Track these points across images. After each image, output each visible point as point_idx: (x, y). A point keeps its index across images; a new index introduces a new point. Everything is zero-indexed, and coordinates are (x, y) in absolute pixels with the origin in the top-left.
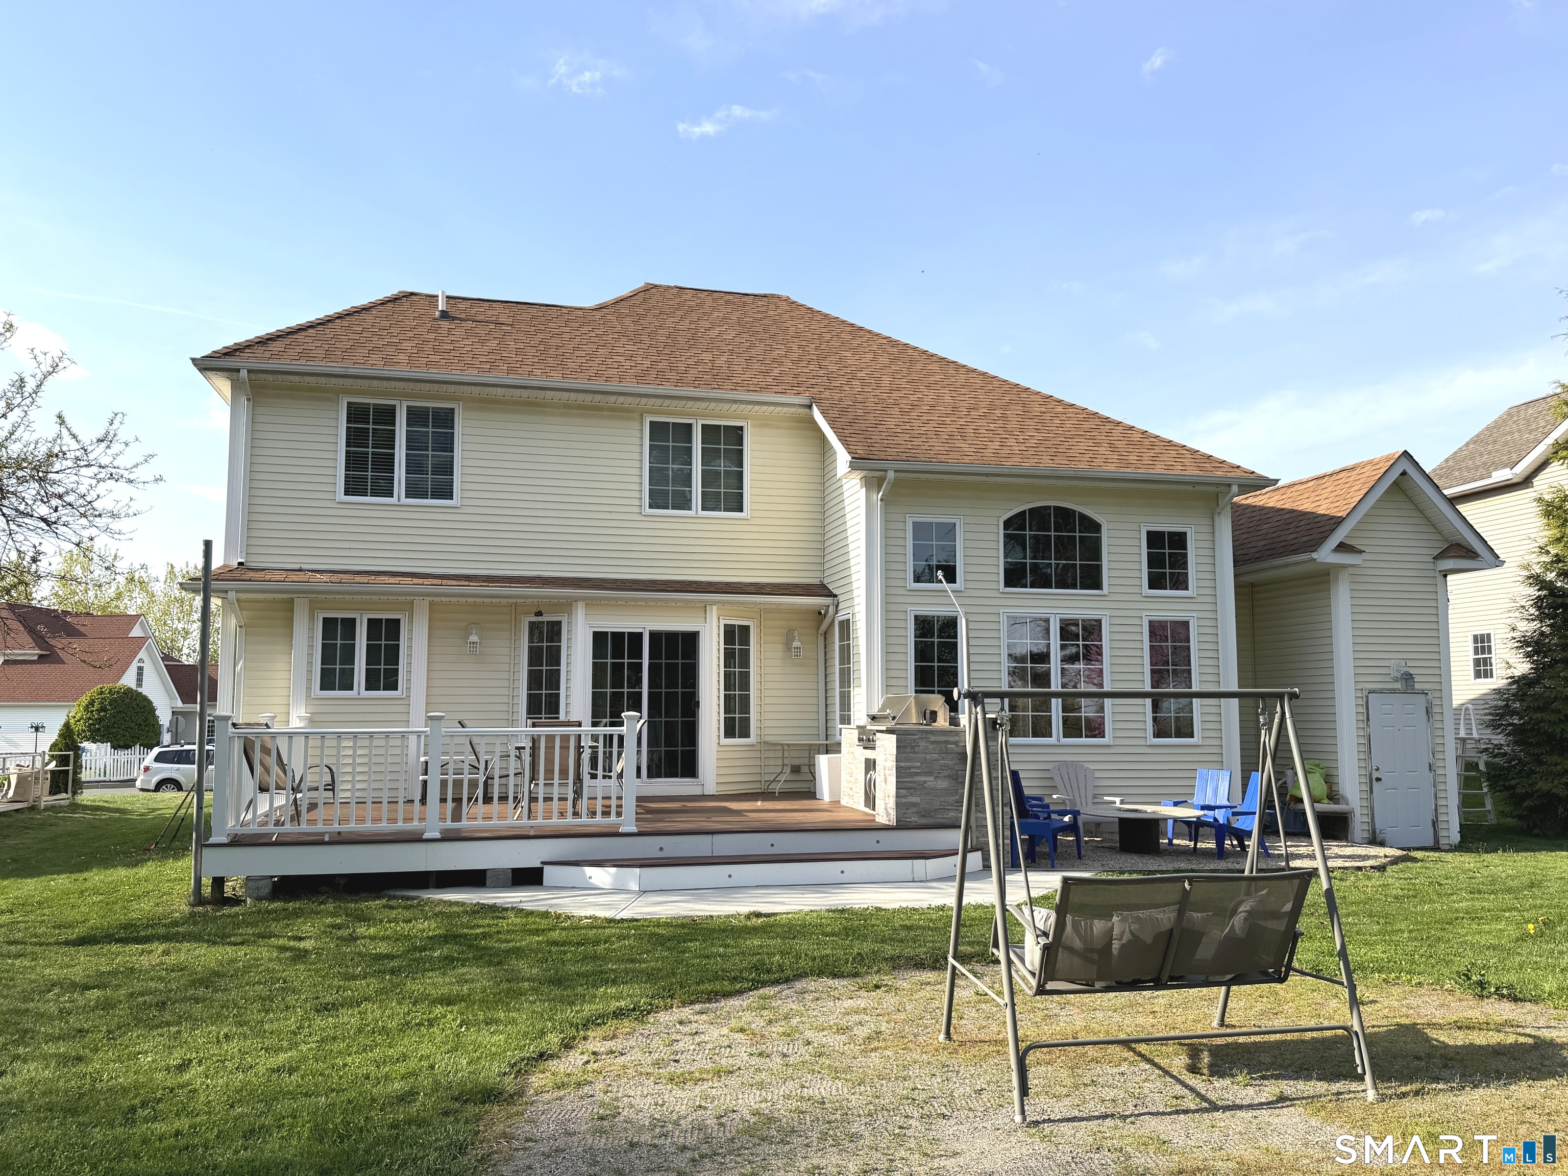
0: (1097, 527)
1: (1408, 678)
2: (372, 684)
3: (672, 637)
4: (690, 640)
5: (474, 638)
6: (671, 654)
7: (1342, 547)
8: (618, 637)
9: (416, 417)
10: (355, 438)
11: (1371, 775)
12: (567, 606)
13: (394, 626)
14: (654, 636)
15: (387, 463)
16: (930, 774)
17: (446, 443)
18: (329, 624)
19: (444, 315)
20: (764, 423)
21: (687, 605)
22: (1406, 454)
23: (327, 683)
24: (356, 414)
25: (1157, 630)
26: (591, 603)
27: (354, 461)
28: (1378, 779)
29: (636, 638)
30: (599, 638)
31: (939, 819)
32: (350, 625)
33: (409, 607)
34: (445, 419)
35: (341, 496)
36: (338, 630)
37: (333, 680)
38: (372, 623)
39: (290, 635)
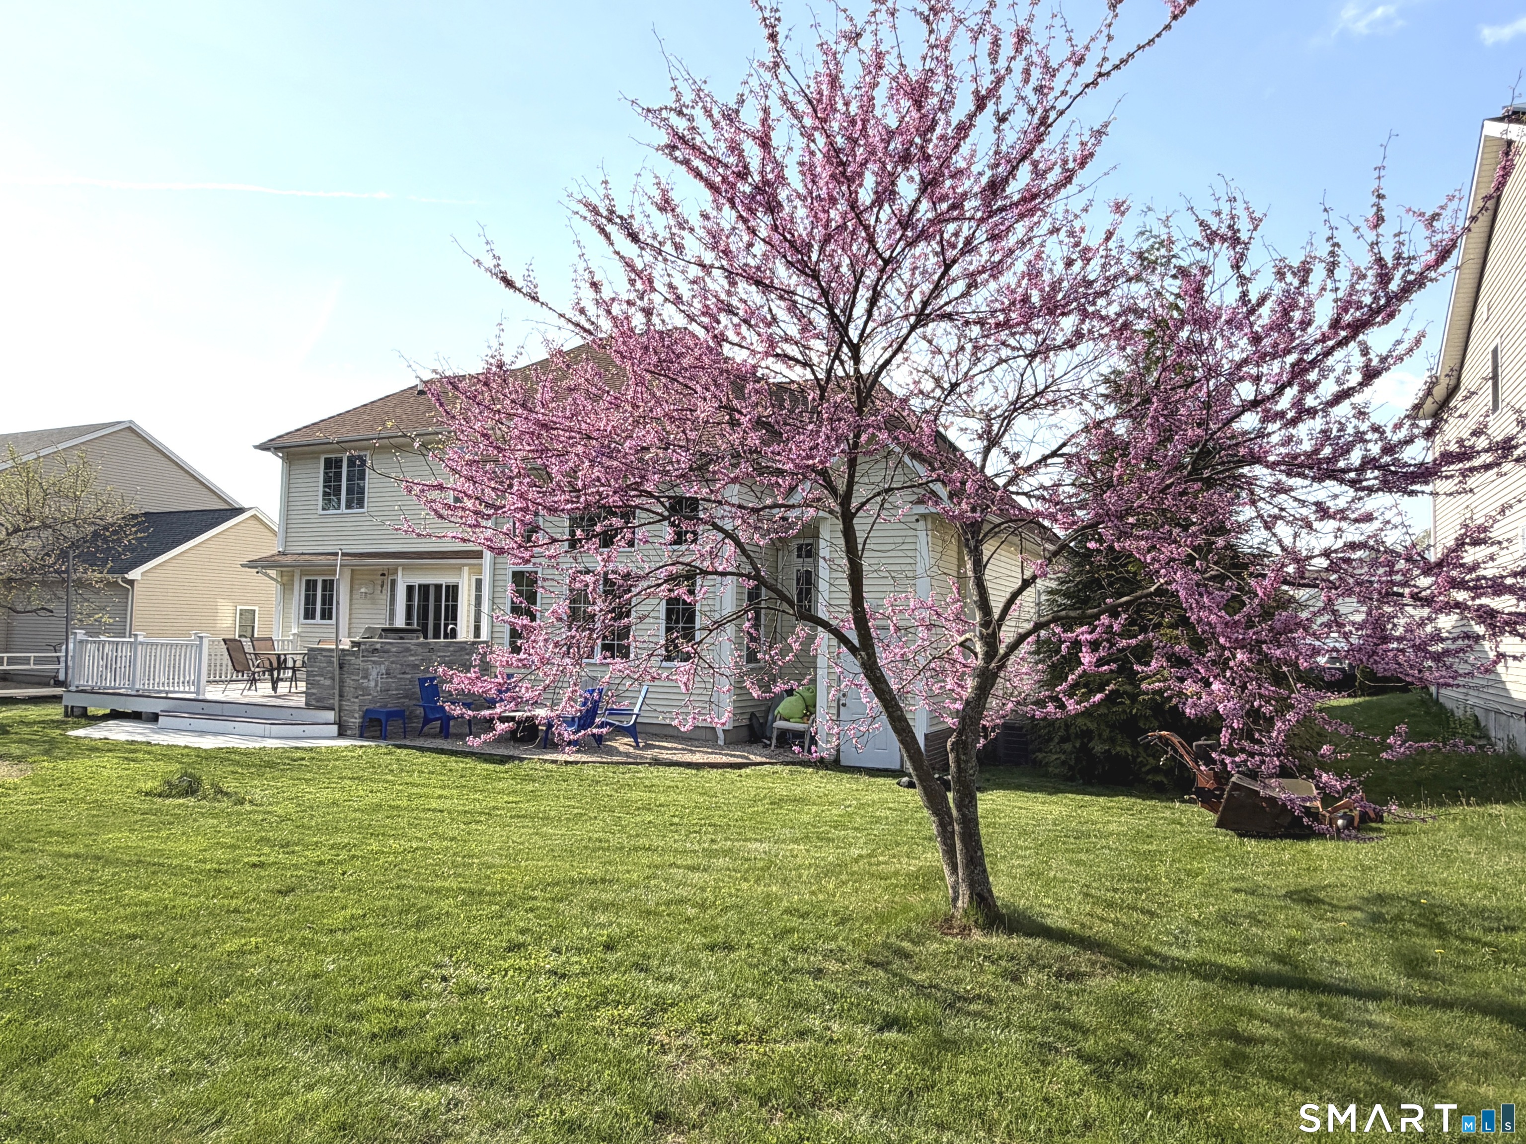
2: (323, 617)
3: (446, 587)
4: (455, 589)
5: (363, 590)
8: (419, 588)
9: (351, 462)
10: (327, 477)
11: (839, 700)
12: (395, 572)
13: (332, 584)
14: (436, 586)
15: (338, 490)
16: (322, 675)
17: (362, 476)
18: (308, 583)
21: (453, 567)
23: (306, 617)
24: (328, 463)
26: (405, 568)
27: (326, 491)
28: (844, 705)
29: (427, 589)
30: (409, 588)
31: (324, 704)
32: (315, 584)
33: (338, 573)
34: (363, 461)
35: (320, 511)
36: (311, 586)
37: (309, 614)
38: (324, 581)
39: (292, 590)
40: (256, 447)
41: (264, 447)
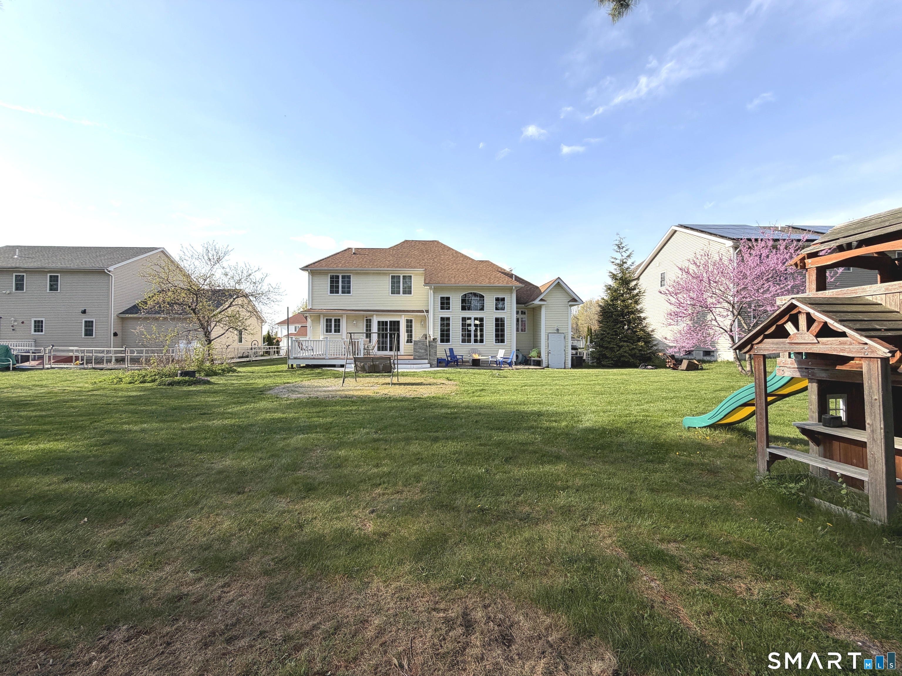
0: (483, 297)
1: (558, 330)
2: (335, 332)
3: (394, 322)
4: (398, 322)
5: (355, 322)
6: (394, 326)
7: (542, 300)
8: (383, 322)
9: (343, 277)
10: (332, 282)
11: (549, 352)
12: (372, 316)
13: (339, 320)
14: (390, 322)
15: (338, 287)
16: (420, 349)
17: (349, 282)
18: (327, 320)
19: (354, 253)
20: (416, 275)
21: (397, 315)
22: (559, 278)
23: (327, 331)
24: (332, 277)
25: (497, 320)
26: (377, 315)
27: (332, 287)
28: (551, 353)
29: (386, 322)
30: (379, 322)
31: (422, 358)
32: (331, 320)
33: (342, 316)
34: (349, 277)
35: (329, 294)
36: (329, 321)
37: (328, 330)
38: (335, 319)
39: (320, 322)
40: (301, 269)
41: (303, 269)
